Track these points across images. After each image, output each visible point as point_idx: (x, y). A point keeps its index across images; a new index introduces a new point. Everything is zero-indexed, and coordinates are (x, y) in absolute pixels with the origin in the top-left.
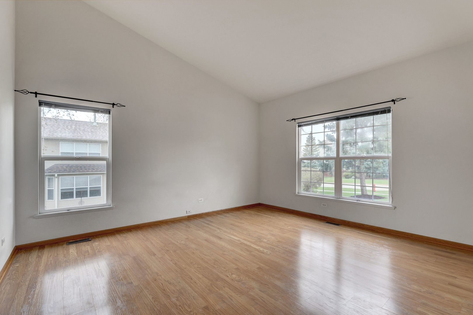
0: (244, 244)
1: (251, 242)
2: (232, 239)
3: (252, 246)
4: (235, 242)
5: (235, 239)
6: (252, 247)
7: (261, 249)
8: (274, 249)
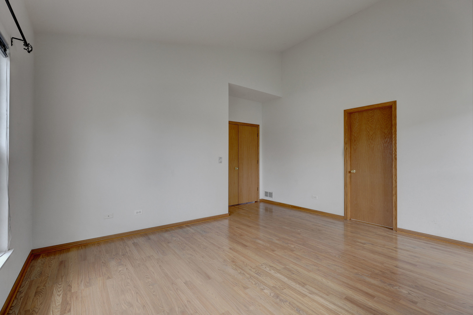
0: (299, 284)
1: (290, 287)
2: (324, 296)
3: (286, 279)
4: (315, 288)
5: (321, 297)
6: (286, 277)
7: (272, 272)
8: (257, 272)
